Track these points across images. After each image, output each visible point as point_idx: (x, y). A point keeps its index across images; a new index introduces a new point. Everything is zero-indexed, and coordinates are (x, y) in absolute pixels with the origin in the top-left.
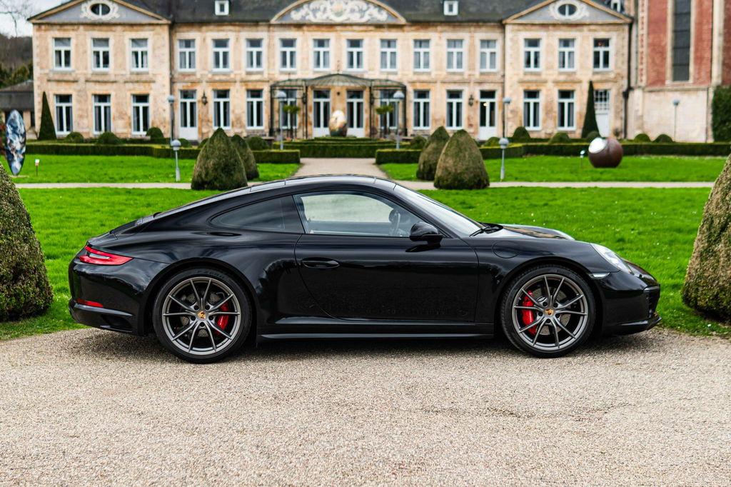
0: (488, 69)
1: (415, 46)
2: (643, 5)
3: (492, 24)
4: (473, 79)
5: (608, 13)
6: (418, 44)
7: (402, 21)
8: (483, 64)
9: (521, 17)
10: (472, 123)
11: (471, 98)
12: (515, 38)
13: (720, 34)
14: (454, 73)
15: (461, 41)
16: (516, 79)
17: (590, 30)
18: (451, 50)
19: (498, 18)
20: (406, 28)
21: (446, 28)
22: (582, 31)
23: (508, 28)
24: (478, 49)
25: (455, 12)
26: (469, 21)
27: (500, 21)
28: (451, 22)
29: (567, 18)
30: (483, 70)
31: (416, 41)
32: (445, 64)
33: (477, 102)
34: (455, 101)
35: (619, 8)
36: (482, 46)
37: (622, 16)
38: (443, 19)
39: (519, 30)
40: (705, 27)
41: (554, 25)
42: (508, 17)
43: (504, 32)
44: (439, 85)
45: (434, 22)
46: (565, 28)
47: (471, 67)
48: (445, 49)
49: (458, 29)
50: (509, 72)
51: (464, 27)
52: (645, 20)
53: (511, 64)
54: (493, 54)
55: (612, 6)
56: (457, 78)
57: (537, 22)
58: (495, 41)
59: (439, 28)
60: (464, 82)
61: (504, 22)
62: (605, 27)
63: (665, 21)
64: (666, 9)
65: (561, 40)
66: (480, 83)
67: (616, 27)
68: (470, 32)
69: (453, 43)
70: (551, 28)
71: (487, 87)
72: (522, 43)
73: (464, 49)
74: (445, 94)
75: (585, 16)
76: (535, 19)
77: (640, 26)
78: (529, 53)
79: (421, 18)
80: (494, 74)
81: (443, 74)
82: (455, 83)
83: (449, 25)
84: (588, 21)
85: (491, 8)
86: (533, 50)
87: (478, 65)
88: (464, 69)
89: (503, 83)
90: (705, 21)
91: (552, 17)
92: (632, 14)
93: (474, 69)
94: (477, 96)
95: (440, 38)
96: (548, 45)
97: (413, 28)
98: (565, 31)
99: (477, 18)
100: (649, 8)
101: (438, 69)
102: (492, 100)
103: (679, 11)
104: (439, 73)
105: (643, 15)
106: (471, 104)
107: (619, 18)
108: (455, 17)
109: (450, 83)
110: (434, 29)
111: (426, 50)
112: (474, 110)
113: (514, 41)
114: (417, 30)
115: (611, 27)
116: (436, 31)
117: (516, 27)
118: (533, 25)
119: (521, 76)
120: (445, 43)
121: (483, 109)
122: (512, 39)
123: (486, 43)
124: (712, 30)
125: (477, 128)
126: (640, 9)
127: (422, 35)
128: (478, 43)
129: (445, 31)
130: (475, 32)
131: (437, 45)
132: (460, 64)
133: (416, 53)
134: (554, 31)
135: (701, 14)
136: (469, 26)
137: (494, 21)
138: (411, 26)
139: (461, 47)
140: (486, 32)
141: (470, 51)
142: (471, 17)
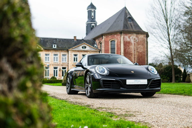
0: (64, 62)
1: (45, 55)
2: (103, 46)
3: (65, 50)
4: (60, 64)
5: (94, 48)
6: (46, 55)
7: (42, 49)
8: (63, 60)
9: (73, 49)
10: (60, 75)
11: (60, 69)
12: (71, 54)
13: (123, 53)
14: (56, 63)
15: (57, 55)
16: (71, 64)
17: (90, 53)
18: (55, 57)
19: (67, 49)
20: (43, 51)
21: (53, 51)
22: (87, 53)
23: (69, 52)
24: (62, 57)
25: (56, 47)
26: (59, 50)
27: (67, 50)
28: (55, 50)
29: (84, 49)
30: (63, 62)
31: (46, 54)
32: (53, 60)
33: (61, 70)
34: (56, 70)
35: (96, 47)
36: (63, 56)
37: (97, 49)
38: (53, 49)
39: (72, 52)
40: (119, 52)
41: (81, 51)
42: (69, 49)
43: (68, 53)
44: (51, 66)
45: (50, 49)
46: (83, 52)
47: (60, 61)
48: (53, 56)
49: (56, 51)
50: (70, 62)
51: (58, 51)
52: (104, 50)
53: (70, 60)
54: (65, 58)
55: (95, 47)
56: (56, 64)
57: (77, 50)
58: (66, 55)
59: (52, 51)
60: (58, 65)
61: (68, 50)
62: (93, 52)
63: (109, 50)
64: (109, 47)
65: (83, 55)
66: (62, 65)
67: (96, 52)
68: (60, 52)
69: (55, 55)
70: (80, 52)
71: (64, 66)
72: (73, 55)
73: (58, 57)
74: (53, 68)
75: (88, 49)
76: (76, 49)
77: (102, 51)
78: (75, 58)
79: (47, 49)
80: (66, 63)
81: (53, 63)
82: (56, 65)
83: (54, 51)
84: (89, 50)
85: (65, 47)
86: (76, 57)
87: (62, 61)
88: (58, 62)
89: (68, 66)
90: (119, 50)
91: (80, 49)
92: (100, 49)
93: (61, 62)
94: (61, 69)
95: (52, 54)
96: (79, 56)
97: (45, 51)
98: (84, 53)
99: (61, 49)
100: (105, 47)
101: (52, 61)
102: (65, 70)
103: (112, 48)
104: (51, 62)
105: (103, 49)
106: (60, 71)
107: (97, 50)
108: (56, 48)
109: (54, 65)
110: (50, 51)
111: (48, 57)
112: (61, 72)
113: (71, 55)
114: (46, 51)
115: (95, 52)
116: (51, 52)
117: (71, 51)
118: (76, 51)
119: (73, 64)
120: (53, 55)
121: (63, 72)
122: (70, 54)
123: (64, 55)
124: (121, 52)
125: (61, 77)
126: (102, 47)
127: (47, 53)
128: (62, 55)
129: (53, 52)
130: (61, 52)
131: (51, 55)
132: (57, 60)
133: (46, 57)
134: (81, 52)
135: (118, 48)
136: (59, 51)
137: (66, 50)
138: (44, 50)
139: (57, 56)
140: (64, 52)
141: (60, 57)
142: (60, 49)
